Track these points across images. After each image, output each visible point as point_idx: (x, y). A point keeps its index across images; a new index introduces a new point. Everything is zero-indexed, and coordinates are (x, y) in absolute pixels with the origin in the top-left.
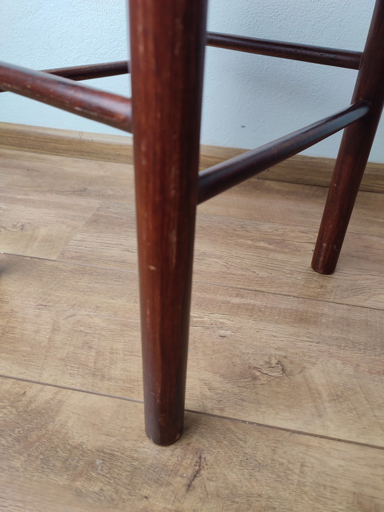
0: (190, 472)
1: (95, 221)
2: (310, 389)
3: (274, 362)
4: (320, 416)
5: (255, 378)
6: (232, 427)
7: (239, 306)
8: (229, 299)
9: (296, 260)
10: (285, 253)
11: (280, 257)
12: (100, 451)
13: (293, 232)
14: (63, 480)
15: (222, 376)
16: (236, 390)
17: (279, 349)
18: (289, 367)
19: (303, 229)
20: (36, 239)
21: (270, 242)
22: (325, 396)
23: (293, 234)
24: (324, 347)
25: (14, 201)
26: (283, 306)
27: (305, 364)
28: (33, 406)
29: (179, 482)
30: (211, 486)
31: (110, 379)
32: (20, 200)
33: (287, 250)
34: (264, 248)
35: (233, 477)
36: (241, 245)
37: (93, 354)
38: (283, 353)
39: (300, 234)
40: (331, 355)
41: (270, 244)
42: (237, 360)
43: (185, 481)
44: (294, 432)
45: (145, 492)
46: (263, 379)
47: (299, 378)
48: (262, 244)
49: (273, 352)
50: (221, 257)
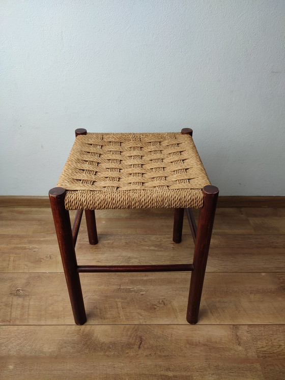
0: (139, 343)
1: (80, 248)
2: (173, 309)
3: (161, 301)
4: (176, 318)
5: (155, 309)
6: (150, 327)
7: (146, 281)
8: (142, 278)
9: (167, 254)
10: (161, 251)
11: (160, 253)
12: (111, 343)
13: (164, 238)
14: (102, 353)
15: (144, 310)
16: (149, 314)
17: (162, 296)
18: (166, 302)
19: (168, 236)
20: (59, 262)
21: (156, 246)
22: (178, 311)
23: (164, 240)
24: (177, 292)
25: (40, 242)
26: (162, 278)
27: (172, 300)
28: (85, 333)
29: (136, 347)
30: (146, 346)
31: (107, 319)
32: (43, 241)
33: (163, 249)
34: (153, 250)
35: (151, 342)
36: (144, 250)
37: (99, 310)
38: (163, 297)
39: (168, 239)
40: (180, 295)
41: (156, 247)
42: (149, 303)
43: (138, 346)
44: (168, 325)
45: (127, 352)
46: (158, 308)
47: (169, 306)
48: (152, 248)
49: (160, 297)
50: (136, 258)
